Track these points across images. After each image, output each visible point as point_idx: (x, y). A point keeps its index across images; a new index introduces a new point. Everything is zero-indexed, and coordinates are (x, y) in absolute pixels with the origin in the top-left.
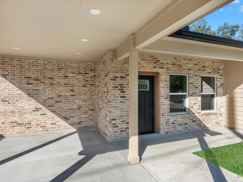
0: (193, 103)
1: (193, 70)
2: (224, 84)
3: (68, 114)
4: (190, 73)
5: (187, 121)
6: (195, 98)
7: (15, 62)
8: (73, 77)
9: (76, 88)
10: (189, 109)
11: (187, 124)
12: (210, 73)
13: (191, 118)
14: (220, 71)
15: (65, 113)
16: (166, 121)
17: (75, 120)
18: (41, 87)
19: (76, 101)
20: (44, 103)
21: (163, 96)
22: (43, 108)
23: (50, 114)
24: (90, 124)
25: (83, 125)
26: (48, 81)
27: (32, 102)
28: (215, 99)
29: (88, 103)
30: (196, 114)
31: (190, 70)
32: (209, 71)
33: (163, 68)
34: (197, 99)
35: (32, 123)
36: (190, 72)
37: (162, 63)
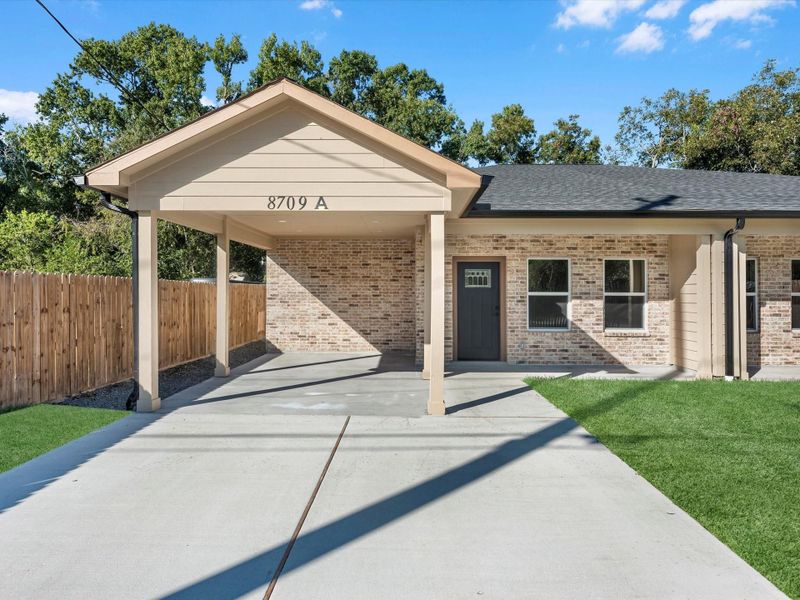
0: (583, 311)
1: (582, 249)
2: (667, 275)
3: (368, 327)
4: (575, 256)
5: (567, 344)
6: (586, 302)
7: (297, 246)
8: (377, 265)
9: (380, 284)
10: (573, 324)
11: (566, 351)
12: (629, 252)
13: (578, 341)
14: (658, 249)
15: (363, 325)
16: (520, 341)
17: (380, 336)
18: (330, 282)
19: (380, 305)
20: (333, 306)
21: (513, 297)
22: (332, 314)
23: (342, 324)
24: (405, 345)
25: (392, 345)
26: (339, 273)
27: (317, 305)
28: (646, 306)
29: (401, 308)
30: (591, 334)
31: (575, 249)
32: (625, 249)
33: (513, 248)
34: (592, 305)
35: (318, 337)
36: (574, 252)
37: (511, 241)
